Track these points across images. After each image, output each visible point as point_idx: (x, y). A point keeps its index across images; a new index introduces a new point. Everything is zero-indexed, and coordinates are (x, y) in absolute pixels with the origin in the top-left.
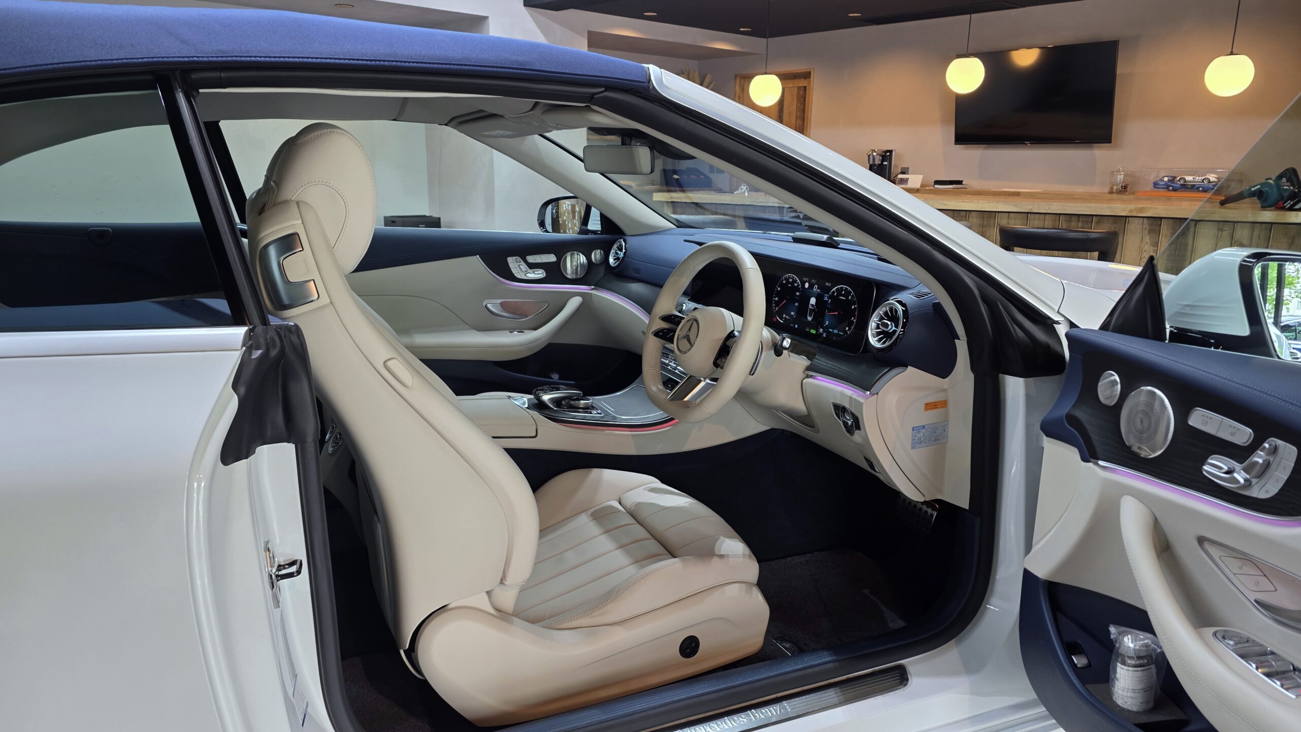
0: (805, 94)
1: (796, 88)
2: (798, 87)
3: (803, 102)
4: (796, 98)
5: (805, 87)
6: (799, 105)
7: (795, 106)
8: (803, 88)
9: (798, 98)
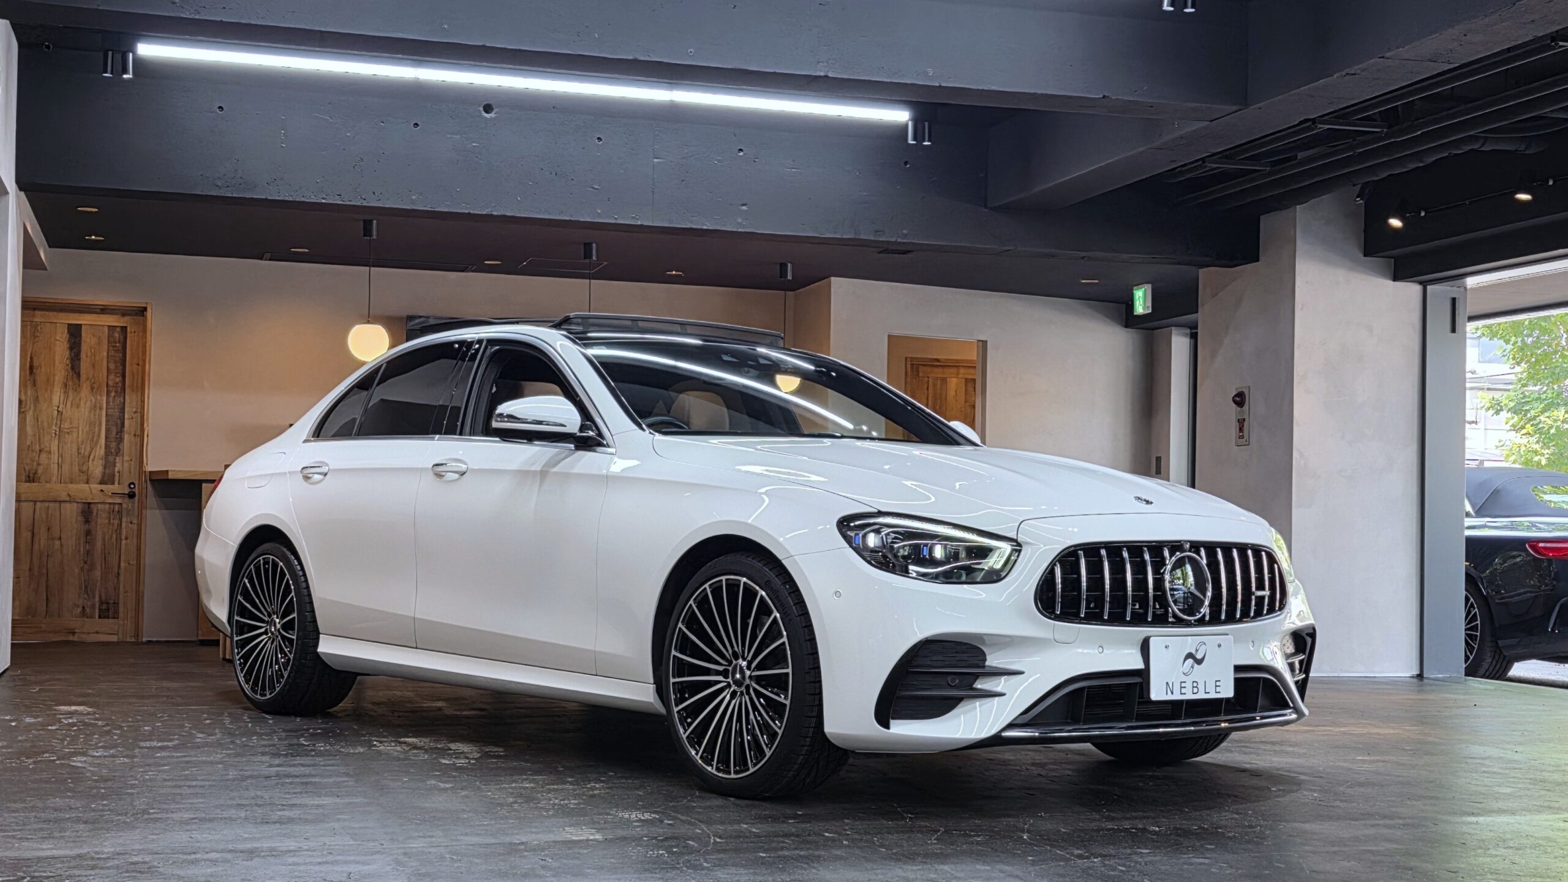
0: (125, 338)
1: (106, 329)
2: (109, 326)
3: (120, 348)
4: (105, 342)
5: (124, 329)
6: (112, 353)
7: (105, 354)
8: (118, 329)
9: (108, 343)
